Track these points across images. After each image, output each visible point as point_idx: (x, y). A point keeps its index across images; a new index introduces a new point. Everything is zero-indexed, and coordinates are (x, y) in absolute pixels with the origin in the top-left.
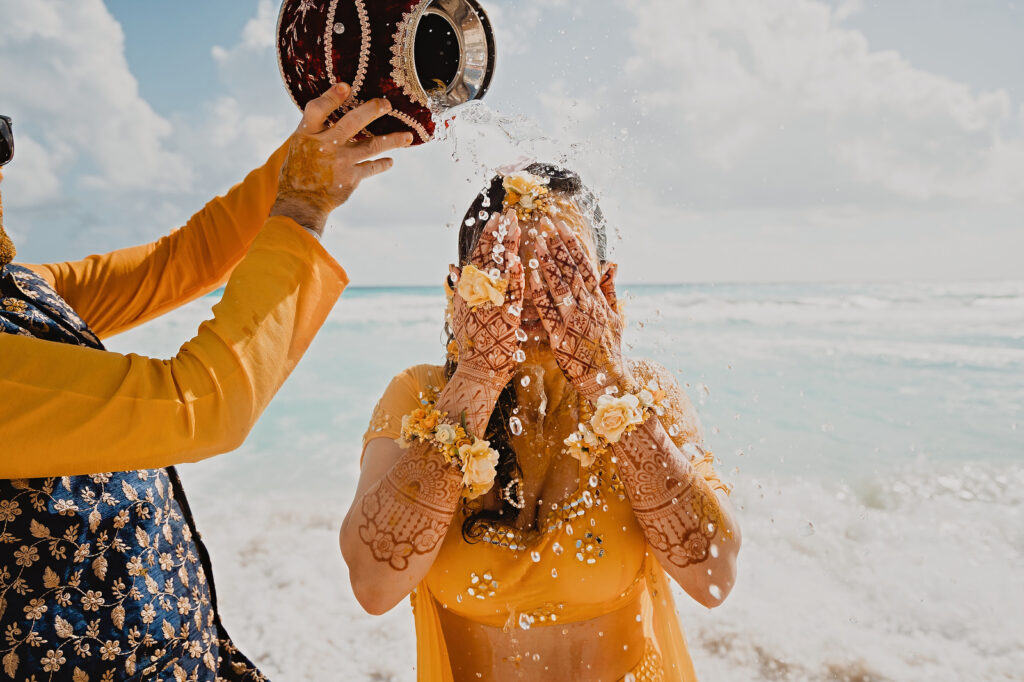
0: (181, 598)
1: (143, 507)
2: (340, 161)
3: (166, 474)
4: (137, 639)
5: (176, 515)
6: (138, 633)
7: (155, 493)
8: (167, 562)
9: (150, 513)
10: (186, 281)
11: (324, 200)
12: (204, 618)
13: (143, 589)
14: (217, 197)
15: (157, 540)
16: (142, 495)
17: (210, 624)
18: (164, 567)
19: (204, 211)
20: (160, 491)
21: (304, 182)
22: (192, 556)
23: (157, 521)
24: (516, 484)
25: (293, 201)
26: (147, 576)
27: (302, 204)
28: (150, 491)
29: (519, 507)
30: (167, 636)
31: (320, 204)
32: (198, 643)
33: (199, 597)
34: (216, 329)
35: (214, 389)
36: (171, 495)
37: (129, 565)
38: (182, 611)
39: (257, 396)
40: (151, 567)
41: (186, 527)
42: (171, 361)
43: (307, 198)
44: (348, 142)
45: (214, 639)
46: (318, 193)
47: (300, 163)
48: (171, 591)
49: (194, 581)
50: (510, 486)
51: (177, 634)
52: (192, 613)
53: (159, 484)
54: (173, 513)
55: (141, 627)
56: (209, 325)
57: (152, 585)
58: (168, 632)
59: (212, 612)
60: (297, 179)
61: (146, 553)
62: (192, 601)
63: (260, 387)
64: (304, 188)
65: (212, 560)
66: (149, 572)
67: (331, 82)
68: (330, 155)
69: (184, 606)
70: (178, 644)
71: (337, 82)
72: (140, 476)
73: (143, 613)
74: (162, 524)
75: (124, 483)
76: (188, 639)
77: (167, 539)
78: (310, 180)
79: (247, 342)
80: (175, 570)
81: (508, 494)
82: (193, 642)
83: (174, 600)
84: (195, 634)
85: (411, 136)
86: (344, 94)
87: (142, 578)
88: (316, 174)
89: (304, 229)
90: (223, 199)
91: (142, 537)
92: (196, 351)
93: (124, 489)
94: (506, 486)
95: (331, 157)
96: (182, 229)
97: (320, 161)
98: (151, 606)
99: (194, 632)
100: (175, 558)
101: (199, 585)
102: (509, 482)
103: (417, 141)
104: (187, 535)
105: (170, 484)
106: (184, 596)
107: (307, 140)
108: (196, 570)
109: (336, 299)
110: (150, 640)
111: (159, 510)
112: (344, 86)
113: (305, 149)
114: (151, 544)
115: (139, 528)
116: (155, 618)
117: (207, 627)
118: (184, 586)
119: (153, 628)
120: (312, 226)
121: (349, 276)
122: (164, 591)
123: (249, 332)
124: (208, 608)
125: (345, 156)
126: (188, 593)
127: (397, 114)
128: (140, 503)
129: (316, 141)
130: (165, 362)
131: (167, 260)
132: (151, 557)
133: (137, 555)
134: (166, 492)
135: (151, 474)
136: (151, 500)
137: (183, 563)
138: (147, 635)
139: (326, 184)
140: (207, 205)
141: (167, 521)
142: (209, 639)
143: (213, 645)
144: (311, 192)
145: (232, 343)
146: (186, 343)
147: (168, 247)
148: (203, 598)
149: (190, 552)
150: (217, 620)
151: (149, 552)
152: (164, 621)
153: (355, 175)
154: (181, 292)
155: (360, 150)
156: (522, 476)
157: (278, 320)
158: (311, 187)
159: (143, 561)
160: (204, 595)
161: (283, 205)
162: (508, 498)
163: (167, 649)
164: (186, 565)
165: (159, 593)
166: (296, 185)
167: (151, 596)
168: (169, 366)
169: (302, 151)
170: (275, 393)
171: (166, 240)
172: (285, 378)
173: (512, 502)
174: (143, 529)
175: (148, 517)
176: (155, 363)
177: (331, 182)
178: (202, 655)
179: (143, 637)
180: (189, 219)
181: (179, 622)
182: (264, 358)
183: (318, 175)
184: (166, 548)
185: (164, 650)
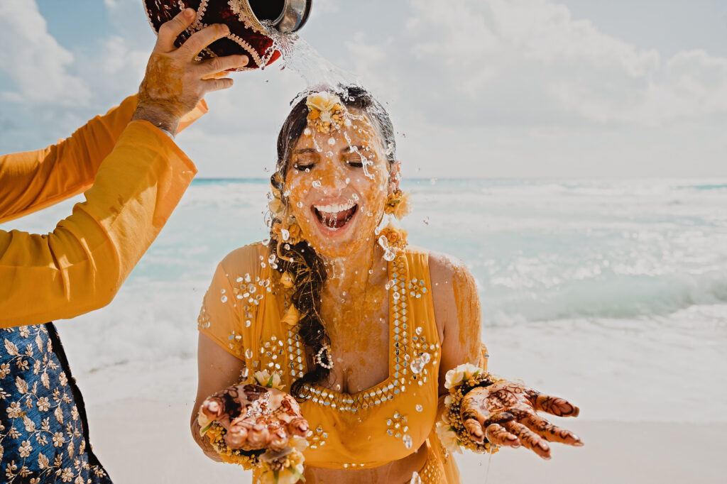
0: (57, 433)
1: (23, 360)
2: (187, 75)
3: (46, 332)
4: (13, 472)
5: (54, 365)
6: (15, 466)
7: (35, 348)
8: (44, 404)
9: (29, 365)
10: (70, 180)
11: (176, 107)
12: (76, 449)
13: (21, 428)
14: (98, 116)
15: (35, 386)
16: (23, 350)
17: (81, 452)
18: (41, 408)
19: (86, 126)
20: (40, 346)
21: (159, 92)
22: (67, 398)
23: (36, 371)
24: (326, 350)
25: (151, 108)
26: (26, 417)
27: (158, 110)
28: (30, 347)
29: (329, 367)
30: (42, 466)
31: (172, 110)
32: (70, 469)
33: (72, 431)
34: (87, 209)
35: (86, 257)
36: (50, 349)
37: (9, 410)
38: (56, 444)
39: (123, 263)
40: (29, 410)
41: (63, 374)
42: (48, 236)
43: (162, 105)
44: (193, 59)
45: (85, 464)
46: (171, 101)
47: (155, 77)
48: (47, 428)
49: (68, 418)
50: (321, 352)
51: (51, 464)
52: (65, 445)
53: (39, 341)
54: (51, 363)
55: (18, 461)
56: (82, 207)
57: (29, 425)
58: (43, 462)
59: (84, 442)
60: (154, 90)
61: (25, 399)
62: (66, 435)
63: (125, 255)
64: (159, 97)
65: (85, 400)
66: (27, 414)
67: (180, 8)
68: (180, 70)
69: (59, 439)
70: (51, 472)
71: (186, 7)
72: (22, 334)
73: (21, 449)
74: (40, 374)
75: (6, 341)
76: (61, 467)
77: (45, 385)
78: (163, 90)
79: (114, 219)
80: (52, 410)
81: (319, 359)
82: (66, 469)
83: (50, 436)
84: (68, 462)
85: (247, 59)
86: (190, 17)
87: (21, 419)
88: (168, 85)
89: (159, 129)
90: (103, 118)
91: (21, 386)
92: (71, 227)
93: (6, 346)
94: (317, 353)
95: (181, 72)
96: (68, 140)
97: (171, 75)
98: (29, 442)
99: (67, 460)
100: (51, 400)
101: (73, 421)
102: (319, 350)
103: (252, 64)
104: (63, 380)
105: (49, 339)
106: (59, 431)
107: (161, 58)
108: (70, 409)
109: (186, 186)
110: (25, 471)
111: (38, 362)
112: (190, 11)
113: (159, 65)
114: (30, 390)
115: (18, 378)
116: (31, 452)
117: (79, 455)
118: (59, 423)
119: (29, 461)
120: (165, 127)
121: (197, 167)
122: (40, 429)
123: (115, 211)
124: (81, 439)
125: (191, 71)
126: (63, 429)
127: (234, 38)
128: (20, 357)
129: (168, 58)
130: (43, 237)
131: (54, 163)
132: (29, 402)
133: (16, 401)
134: (45, 346)
135: (33, 333)
136: (31, 354)
137: (59, 404)
138: (24, 467)
139: (177, 93)
140: (90, 122)
141: (45, 370)
142: (80, 465)
143: (84, 470)
144: (165, 100)
145: (100, 219)
146: (62, 221)
147: (57, 153)
148: (76, 431)
149: (65, 395)
150: (88, 448)
151: (28, 397)
152: (40, 454)
153: (200, 87)
154: (65, 189)
155: (204, 67)
156: (329, 343)
157: (140, 201)
158: (165, 96)
159: (22, 406)
160: (76, 429)
161: (143, 111)
162: (320, 362)
163: (41, 477)
164: (61, 405)
165: (36, 431)
166: (153, 95)
167: (29, 434)
168: (47, 239)
169: (157, 67)
170: (139, 259)
171: (54, 148)
172: (147, 248)
173: (323, 365)
174: (22, 379)
175: (27, 368)
176: (34, 238)
177: (181, 92)
178: (74, 479)
179: (19, 469)
180: (74, 132)
181: (53, 453)
182: (129, 231)
183: (170, 86)
184: (43, 392)
185: (39, 479)
